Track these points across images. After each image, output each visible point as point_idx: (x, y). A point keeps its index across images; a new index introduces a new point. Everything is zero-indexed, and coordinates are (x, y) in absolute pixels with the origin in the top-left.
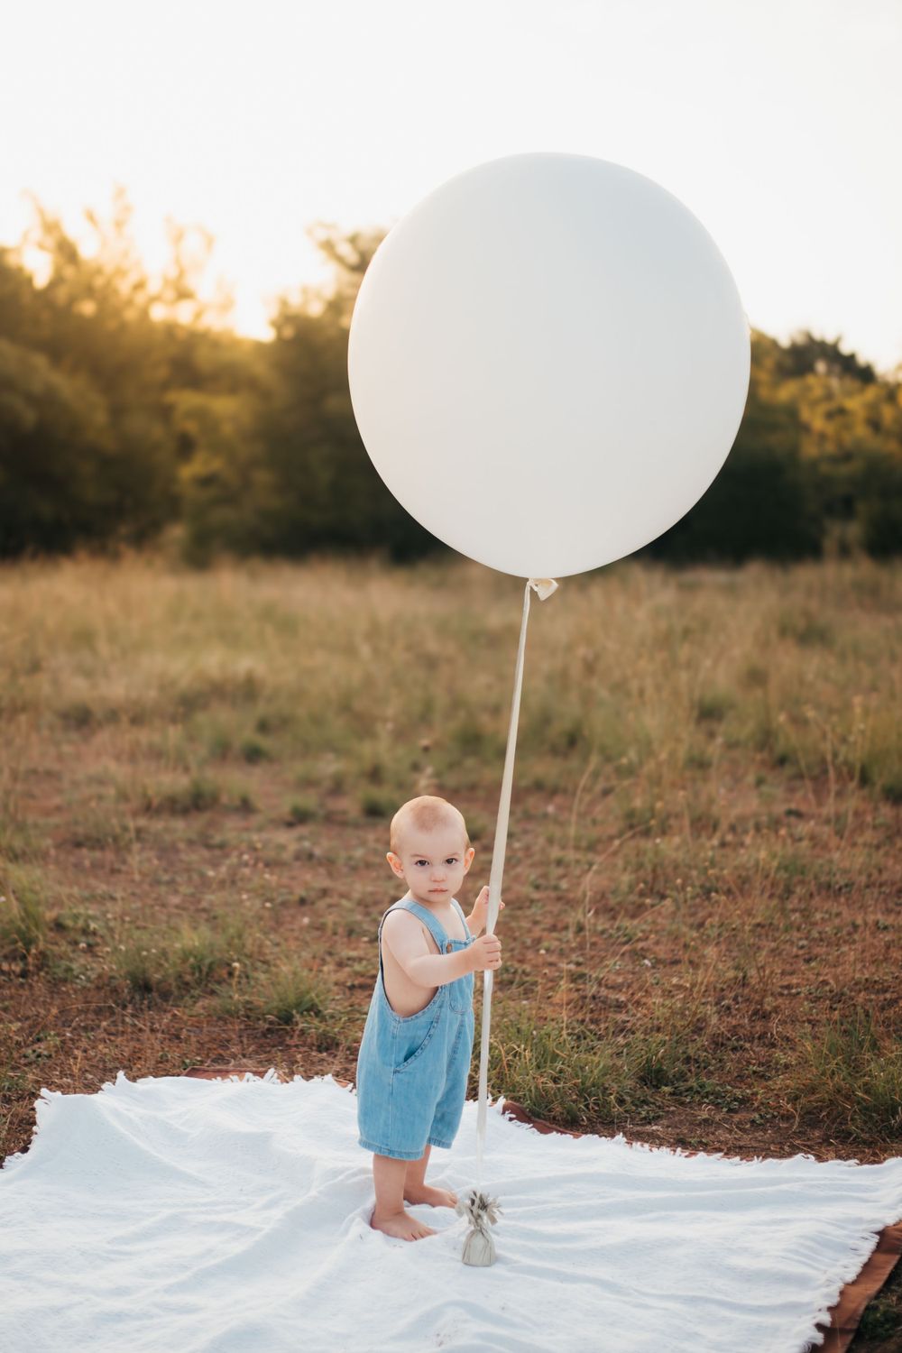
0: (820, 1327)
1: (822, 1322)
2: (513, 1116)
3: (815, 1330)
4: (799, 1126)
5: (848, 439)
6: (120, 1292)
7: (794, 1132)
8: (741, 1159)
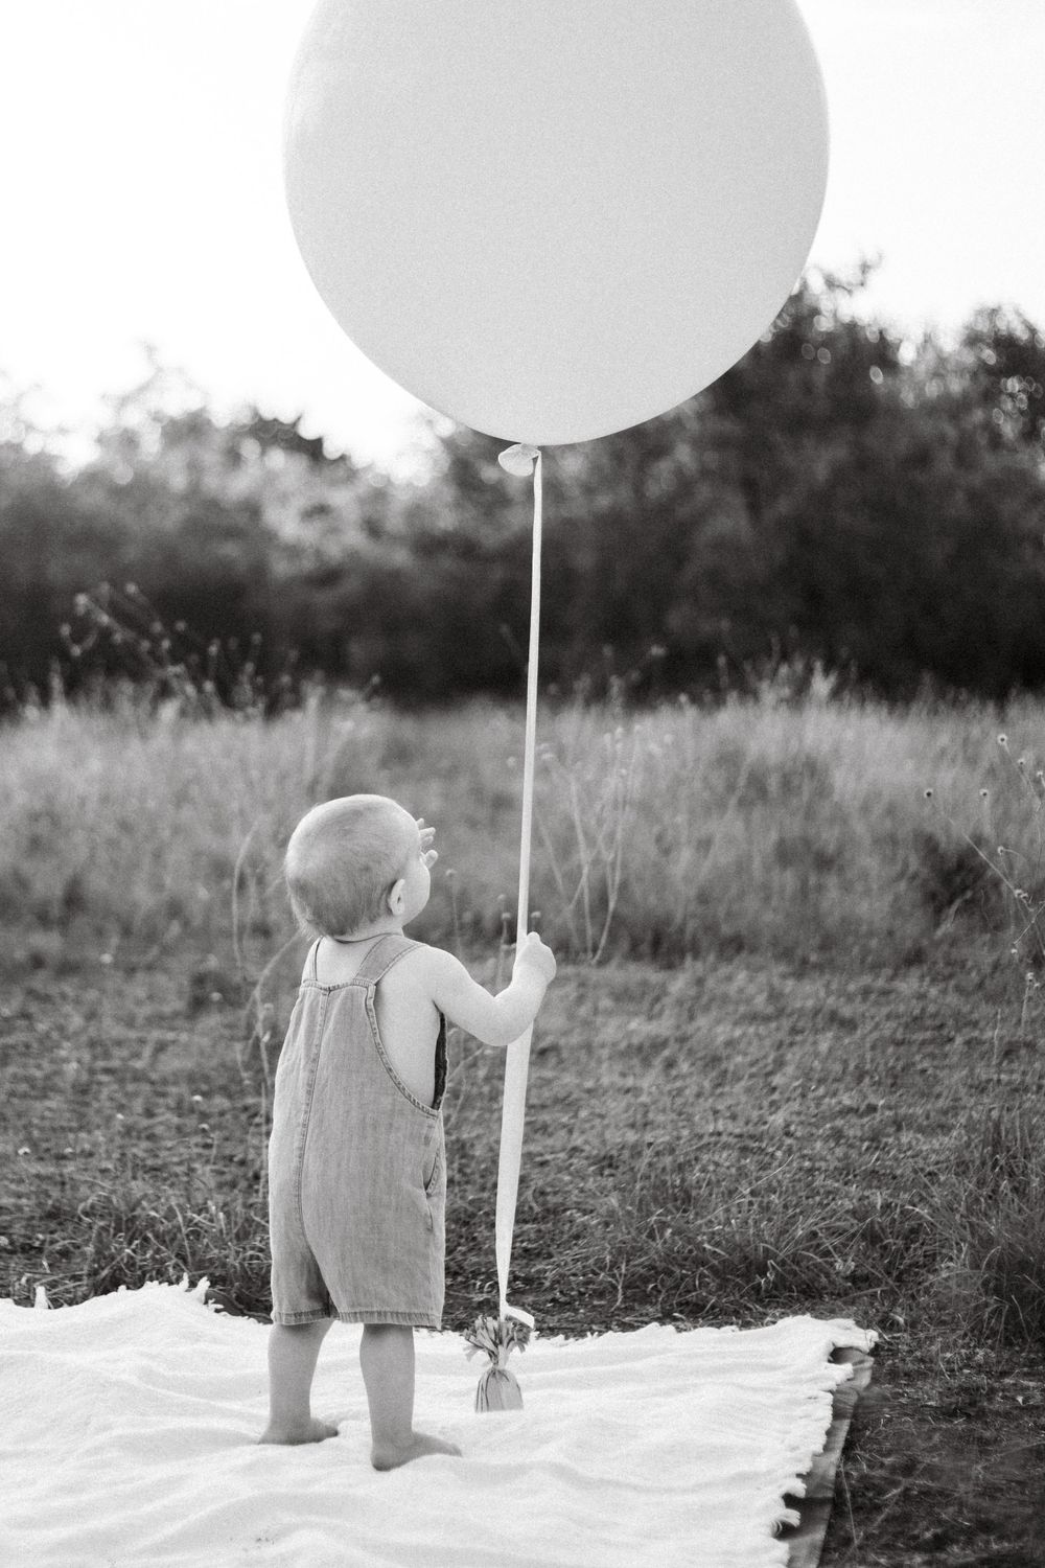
0: (790, 1500)
1: (792, 1492)
2: (220, 1306)
3: (782, 1502)
4: (623, 1302)
7: (618, 1309)
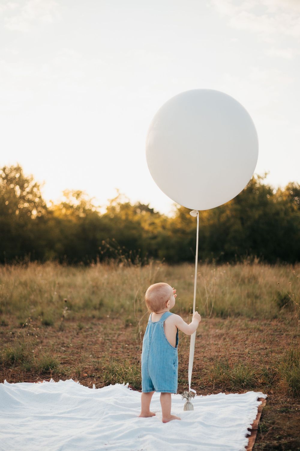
0: (249, 429)
1: (249, 428)
2: (131, 389)
3: (247, 430)
4: (215, 388)
5: (156, 232)
6: (29, 434)
7: (213, 390)
8: (203, 396)
